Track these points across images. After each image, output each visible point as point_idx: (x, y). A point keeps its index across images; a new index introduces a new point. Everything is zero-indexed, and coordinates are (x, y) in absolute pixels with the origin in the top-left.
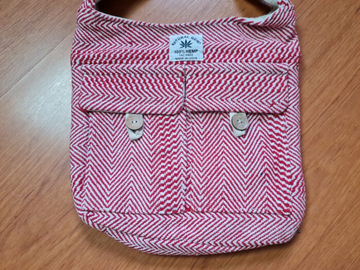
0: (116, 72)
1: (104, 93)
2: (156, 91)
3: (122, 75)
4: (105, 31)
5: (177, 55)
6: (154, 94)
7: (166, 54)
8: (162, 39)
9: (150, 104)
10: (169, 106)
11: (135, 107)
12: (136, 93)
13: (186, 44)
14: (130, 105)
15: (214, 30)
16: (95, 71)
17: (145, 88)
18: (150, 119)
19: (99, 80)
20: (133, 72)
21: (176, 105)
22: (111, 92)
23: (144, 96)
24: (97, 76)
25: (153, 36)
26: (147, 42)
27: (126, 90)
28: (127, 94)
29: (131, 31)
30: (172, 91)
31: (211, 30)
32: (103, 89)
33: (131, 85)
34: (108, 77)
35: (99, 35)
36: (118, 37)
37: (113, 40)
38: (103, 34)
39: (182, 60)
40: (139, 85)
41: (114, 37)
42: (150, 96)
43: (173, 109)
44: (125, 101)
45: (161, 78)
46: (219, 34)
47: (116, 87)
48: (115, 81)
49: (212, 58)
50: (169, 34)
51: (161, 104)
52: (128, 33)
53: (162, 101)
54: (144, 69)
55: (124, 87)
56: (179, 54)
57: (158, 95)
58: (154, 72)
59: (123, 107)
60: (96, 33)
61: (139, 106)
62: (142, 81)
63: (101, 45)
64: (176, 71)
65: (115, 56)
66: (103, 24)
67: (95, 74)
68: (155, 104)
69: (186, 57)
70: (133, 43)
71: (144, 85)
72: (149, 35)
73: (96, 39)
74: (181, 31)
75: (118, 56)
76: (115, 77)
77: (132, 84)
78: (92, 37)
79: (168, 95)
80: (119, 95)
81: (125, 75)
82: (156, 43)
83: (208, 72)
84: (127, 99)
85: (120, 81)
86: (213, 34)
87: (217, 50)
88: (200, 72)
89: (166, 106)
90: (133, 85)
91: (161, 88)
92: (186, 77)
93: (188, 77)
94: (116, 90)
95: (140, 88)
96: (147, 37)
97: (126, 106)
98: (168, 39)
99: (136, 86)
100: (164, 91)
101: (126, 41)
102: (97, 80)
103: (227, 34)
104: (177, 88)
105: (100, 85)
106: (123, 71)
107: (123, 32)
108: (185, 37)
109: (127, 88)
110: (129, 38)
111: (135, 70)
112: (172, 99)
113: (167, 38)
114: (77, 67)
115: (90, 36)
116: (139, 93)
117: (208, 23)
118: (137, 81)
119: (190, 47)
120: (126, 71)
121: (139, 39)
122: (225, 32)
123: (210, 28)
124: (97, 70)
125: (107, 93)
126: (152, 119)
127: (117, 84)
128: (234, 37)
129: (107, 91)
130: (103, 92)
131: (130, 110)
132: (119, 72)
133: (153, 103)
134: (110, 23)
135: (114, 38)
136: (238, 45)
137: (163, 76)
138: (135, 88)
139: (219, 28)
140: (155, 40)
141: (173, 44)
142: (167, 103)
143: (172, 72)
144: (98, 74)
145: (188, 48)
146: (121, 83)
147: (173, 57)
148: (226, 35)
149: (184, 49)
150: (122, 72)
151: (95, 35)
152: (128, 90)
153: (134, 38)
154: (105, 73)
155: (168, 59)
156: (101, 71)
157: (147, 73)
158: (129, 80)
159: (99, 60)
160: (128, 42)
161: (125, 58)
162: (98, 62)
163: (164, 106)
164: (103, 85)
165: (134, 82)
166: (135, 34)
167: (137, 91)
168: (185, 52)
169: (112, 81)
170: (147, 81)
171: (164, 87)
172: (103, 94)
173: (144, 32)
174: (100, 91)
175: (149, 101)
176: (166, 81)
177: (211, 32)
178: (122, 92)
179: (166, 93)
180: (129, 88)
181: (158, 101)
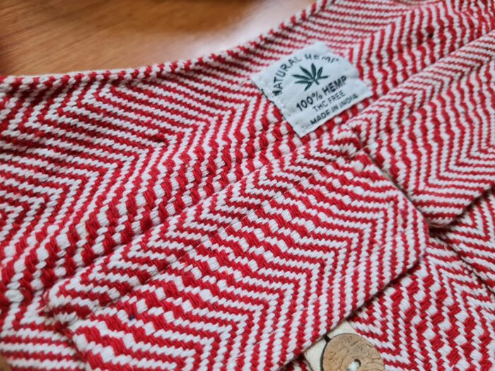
0: (187, 243)
1: (196, 339)
2: (330, 226)
3: (207, 243)
4: (61, 132)
5: (309, 113)
6: (331, 238)
7: (278, 125)
8: (234, 92)
9: (343, 273)
10: (395, 243)
11: (316, 311)
12: (286, 269)
13: (309, 77)
14: (297, 316)
15: (334, 20)
16: (111, 285)
17: (296, 236)
18: (371, 320)
19: (141, 306)
20: (233, 215)
21: (410, 226)
22: (213, 321)
23: (312, 260)
24: (125, 299)
25: (207, 94)
26: (201, 116)
27: (248, 280)
28: (261, 289)
29: (141, 102)
30: (368, 199)
31: (330, 23)
32: (181, 330)
33: (252, 256)
34: (166, 277)
35: (43, 158)
36: (110, 137)
37: (98, 152)
38: (57, 149)
39: (328, 118)
40: (273, 241)
41: (97, 141)
42: (326, 249)
43: (411, 243)
44: (271, 316)
45: (311, 186)
46: (351, 22)
47: (215, 291)
48: (197, 273)
49: (385, 78)
50: (243, 72)
51: (370, 252)
52: (136, 111)
53: (366, 242)
54: (258, 187)
55: (238, 275)
56: (310, 107)
57: (345, 234)
58: (286, 180)
59: (286, 340)
60: (30, 156)
61: (323, 299)
62: (273, 225)
63: (66, 189)
64: (336, 148)
65: (150, 196)
66: (45, 111)
67: (114, 294)
68: (357, 263)
69: (333, 106)
70: (166, 136)
71: (287, 232)
72: (197, 95)
73: (41, 177)
74: (270, 54)
75: (159, 191)
76: (191, 262)
77: (253, 249)
78: (22, 180)
79: (369, 216)
80: (242, 312)
81: (214, 236)
82: (225, 109)
83: (406, 111)
84: (273, 304)
85: (213, 263)
86: (339, 28)
87: (379, 56)
88: (389, 118)
89: (388, 247)
90: (259, 251)
91: (334, 209)
92: (368, 151)
93: (373, 146)
94: (223, 302)
95: (282, 245)
96: (194, 103)
97: (287, 328)
98: (252, 86)
99: (268, 247)
100: (348, 213)
101: (143, 135)
102: (133, 314)
103: (369, 13)
104: (371, 184)
105: (160, 323)
106: (207, 228)
107: (121, 112)
108: (291, 62)
109: (246, 271)
110: (149, 125)
111: (237, 204)
112: (386, 220)
113: (246, 85)
114: (19, 316)
115: (15, 176)
116: (292, 263)
117: (314, 9)
118: (259, 234)
119: (326, 77)
120: (211, 222)
121: (177, 118)
122: (361, 12)
123: (325, 18)
124: (113, 278)
125: (203, 334)
126: (377, 313)
127: (212, 280)
128: (387, 11)
129: (198, 326)
130: (187, 338)
131: (309, 331)
132: (195, 237)
133: (351, 264)
134: (67, 99)
135: (98, 146)
136: (412, 23)
137: (313, 181)
138: (269, 256)
139: (343, 10)
140: (217, 102)
141: (276, 93)
142: (384, 236)
143: (329, 157)
144: (125, 289)
145: (324, 83)
146: (222, 270)
147: (302, 121)
148: (367, 17)
149: (314, 88)
150: (203, 233)
151: (30, 167)
152: (255, 275)
153: (162, 119)
154: (152, 269)
155: (292, 133)
156: (131, 273)
157: (271, 193)
158: (236, 247)
159: (100, 238)
160: (150, 138)
161: (182, 190)
162: (98, 248)
163: (382, 252)
164: (169, 317)
165: (253, 241)
166: (157, 106)
167: (282, 262)
168: (322, 93)
169: (189, 280)
170: (286, 215)
171: (341, 205)
172: (191, 345)
173: (180, 93)
174: (177, 344)
175: (335, 265)
176: (331, 188)
177: (331, 27)
178: (244, 293)
179: (360, 215)
180: (253, 265)
181: (359, 249)
